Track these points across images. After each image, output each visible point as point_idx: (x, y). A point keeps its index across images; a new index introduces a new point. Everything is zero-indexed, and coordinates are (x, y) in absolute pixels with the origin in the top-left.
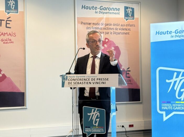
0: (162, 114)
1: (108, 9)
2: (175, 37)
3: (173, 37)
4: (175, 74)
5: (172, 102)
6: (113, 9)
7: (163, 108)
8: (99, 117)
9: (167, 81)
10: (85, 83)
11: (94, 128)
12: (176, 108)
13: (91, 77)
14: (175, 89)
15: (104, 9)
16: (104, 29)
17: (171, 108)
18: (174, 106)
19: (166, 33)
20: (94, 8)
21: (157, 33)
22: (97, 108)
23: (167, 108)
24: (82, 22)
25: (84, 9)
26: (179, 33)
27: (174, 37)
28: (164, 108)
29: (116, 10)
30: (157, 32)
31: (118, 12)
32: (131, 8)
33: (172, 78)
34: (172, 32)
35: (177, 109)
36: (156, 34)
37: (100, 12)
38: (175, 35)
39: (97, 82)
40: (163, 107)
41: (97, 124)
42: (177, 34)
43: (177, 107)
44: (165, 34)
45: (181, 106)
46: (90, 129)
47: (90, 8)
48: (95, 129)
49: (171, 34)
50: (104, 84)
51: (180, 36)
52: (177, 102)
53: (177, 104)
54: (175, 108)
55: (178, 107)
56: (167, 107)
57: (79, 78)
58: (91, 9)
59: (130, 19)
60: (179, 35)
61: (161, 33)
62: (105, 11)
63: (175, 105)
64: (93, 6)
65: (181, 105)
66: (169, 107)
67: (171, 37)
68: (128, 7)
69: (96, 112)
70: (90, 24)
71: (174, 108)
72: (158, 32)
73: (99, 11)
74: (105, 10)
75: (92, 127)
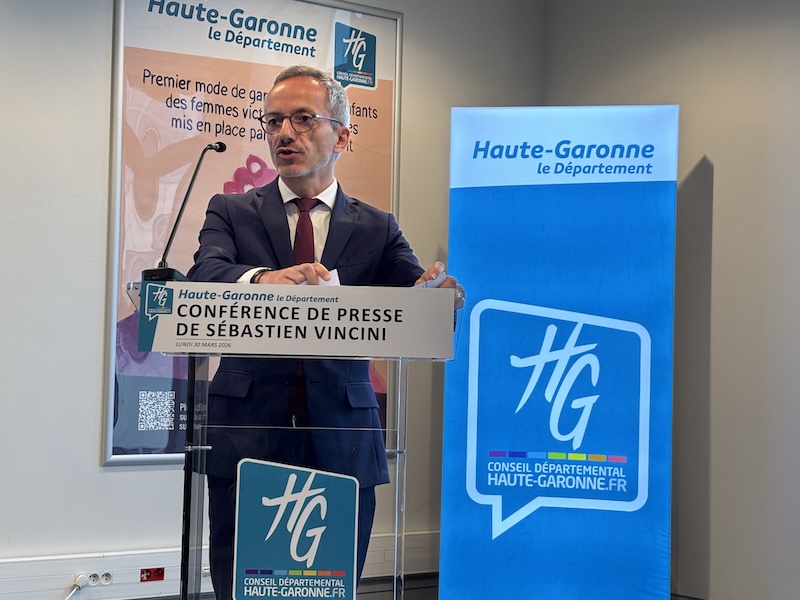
0: (489, 508)
1: (265, 25)
2: (556, 172)
3: (546, 170)
4: (551, 332)
5: (531, 455)
6: (286, 29)
7: (493, 482)
8: (323, 518)
9: (516, 362)
10: (274, 331)
11: (294, 577)
12: (549, 483)
13: (304, 300)
14: (549, 396)
15: (251, 24)
16: (245, 115)
17: (527, 480)
18: (542, 473)
19: (520, 151)
20: (204, 15)
21: (477, 149)
22: (314, 472)
23: (512, 482)
24: (147, 74)
25: (161, 12)
26: (575, 156)
27: (552, 170)
28: (496, 479)
29: (302, 38)
30: (478, 143)
31: (309, 45)
32: (364, 35)
33: (537, 352)
34: (542, 148)
35: (551, 485)
36: (475, 156)
37: (230, 35)
38: (557, 164)
39: (337, 329)
40: (493, 476)
41: (310, 557)
42: (565, 162)
43: (552, 476)
44: (514, 156)
45: (571, 475)
46: (272, 581)
47: (187, 13)
48: (296, 582)
49: (541, 156)
50: (377, 338)
51: (578, 170)
52: (552, 456)
53: (556, 462)
54: (542, 479)
55: (559, 477)
56: (512, 474)
57: (242, 303)
58: (190, 17)
59: (356, 80)
60: (573, 165)
61: (497, 152)
62: (253, 35)
63: (543, 468)
64: (201, 5)
65: (570, 470)
66: (518, 478)
67: (539, 172)
68: (352, 29)
69: (306, 492)
70: (182, 84)
71: (542, 483)
72: (482, 145)
73: (228, 32)
74: (254, 28)
75: (284, 573)
